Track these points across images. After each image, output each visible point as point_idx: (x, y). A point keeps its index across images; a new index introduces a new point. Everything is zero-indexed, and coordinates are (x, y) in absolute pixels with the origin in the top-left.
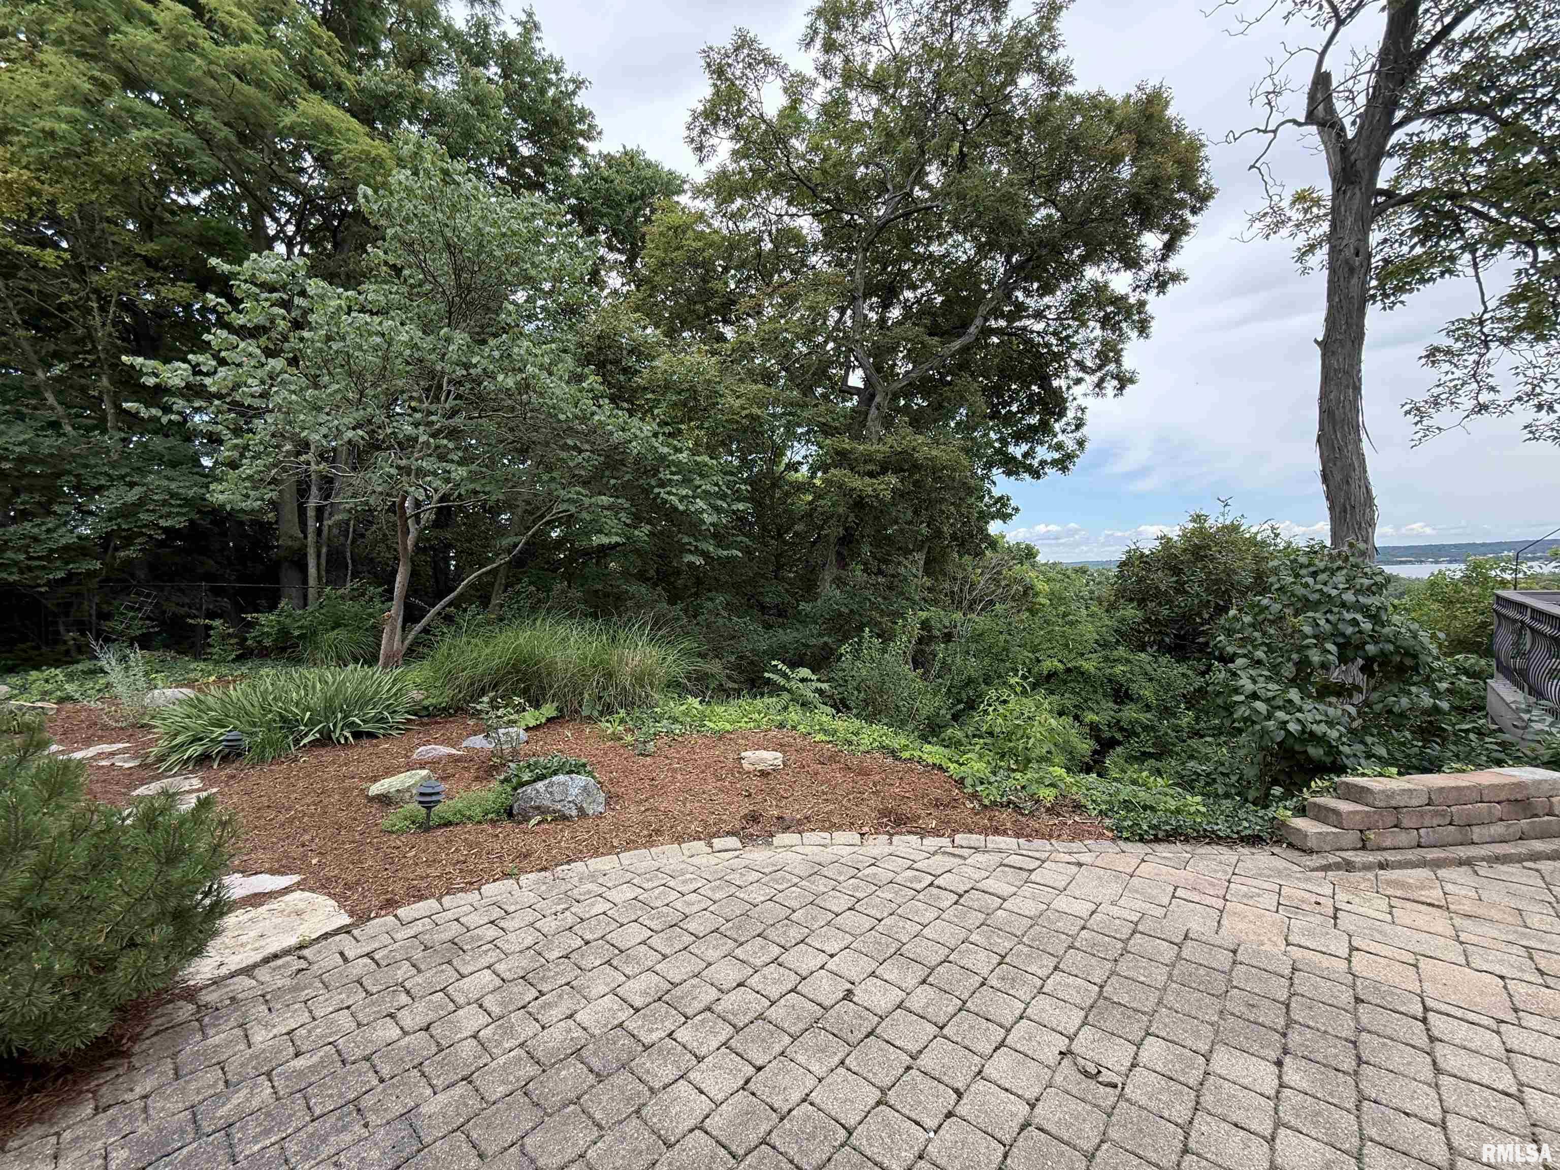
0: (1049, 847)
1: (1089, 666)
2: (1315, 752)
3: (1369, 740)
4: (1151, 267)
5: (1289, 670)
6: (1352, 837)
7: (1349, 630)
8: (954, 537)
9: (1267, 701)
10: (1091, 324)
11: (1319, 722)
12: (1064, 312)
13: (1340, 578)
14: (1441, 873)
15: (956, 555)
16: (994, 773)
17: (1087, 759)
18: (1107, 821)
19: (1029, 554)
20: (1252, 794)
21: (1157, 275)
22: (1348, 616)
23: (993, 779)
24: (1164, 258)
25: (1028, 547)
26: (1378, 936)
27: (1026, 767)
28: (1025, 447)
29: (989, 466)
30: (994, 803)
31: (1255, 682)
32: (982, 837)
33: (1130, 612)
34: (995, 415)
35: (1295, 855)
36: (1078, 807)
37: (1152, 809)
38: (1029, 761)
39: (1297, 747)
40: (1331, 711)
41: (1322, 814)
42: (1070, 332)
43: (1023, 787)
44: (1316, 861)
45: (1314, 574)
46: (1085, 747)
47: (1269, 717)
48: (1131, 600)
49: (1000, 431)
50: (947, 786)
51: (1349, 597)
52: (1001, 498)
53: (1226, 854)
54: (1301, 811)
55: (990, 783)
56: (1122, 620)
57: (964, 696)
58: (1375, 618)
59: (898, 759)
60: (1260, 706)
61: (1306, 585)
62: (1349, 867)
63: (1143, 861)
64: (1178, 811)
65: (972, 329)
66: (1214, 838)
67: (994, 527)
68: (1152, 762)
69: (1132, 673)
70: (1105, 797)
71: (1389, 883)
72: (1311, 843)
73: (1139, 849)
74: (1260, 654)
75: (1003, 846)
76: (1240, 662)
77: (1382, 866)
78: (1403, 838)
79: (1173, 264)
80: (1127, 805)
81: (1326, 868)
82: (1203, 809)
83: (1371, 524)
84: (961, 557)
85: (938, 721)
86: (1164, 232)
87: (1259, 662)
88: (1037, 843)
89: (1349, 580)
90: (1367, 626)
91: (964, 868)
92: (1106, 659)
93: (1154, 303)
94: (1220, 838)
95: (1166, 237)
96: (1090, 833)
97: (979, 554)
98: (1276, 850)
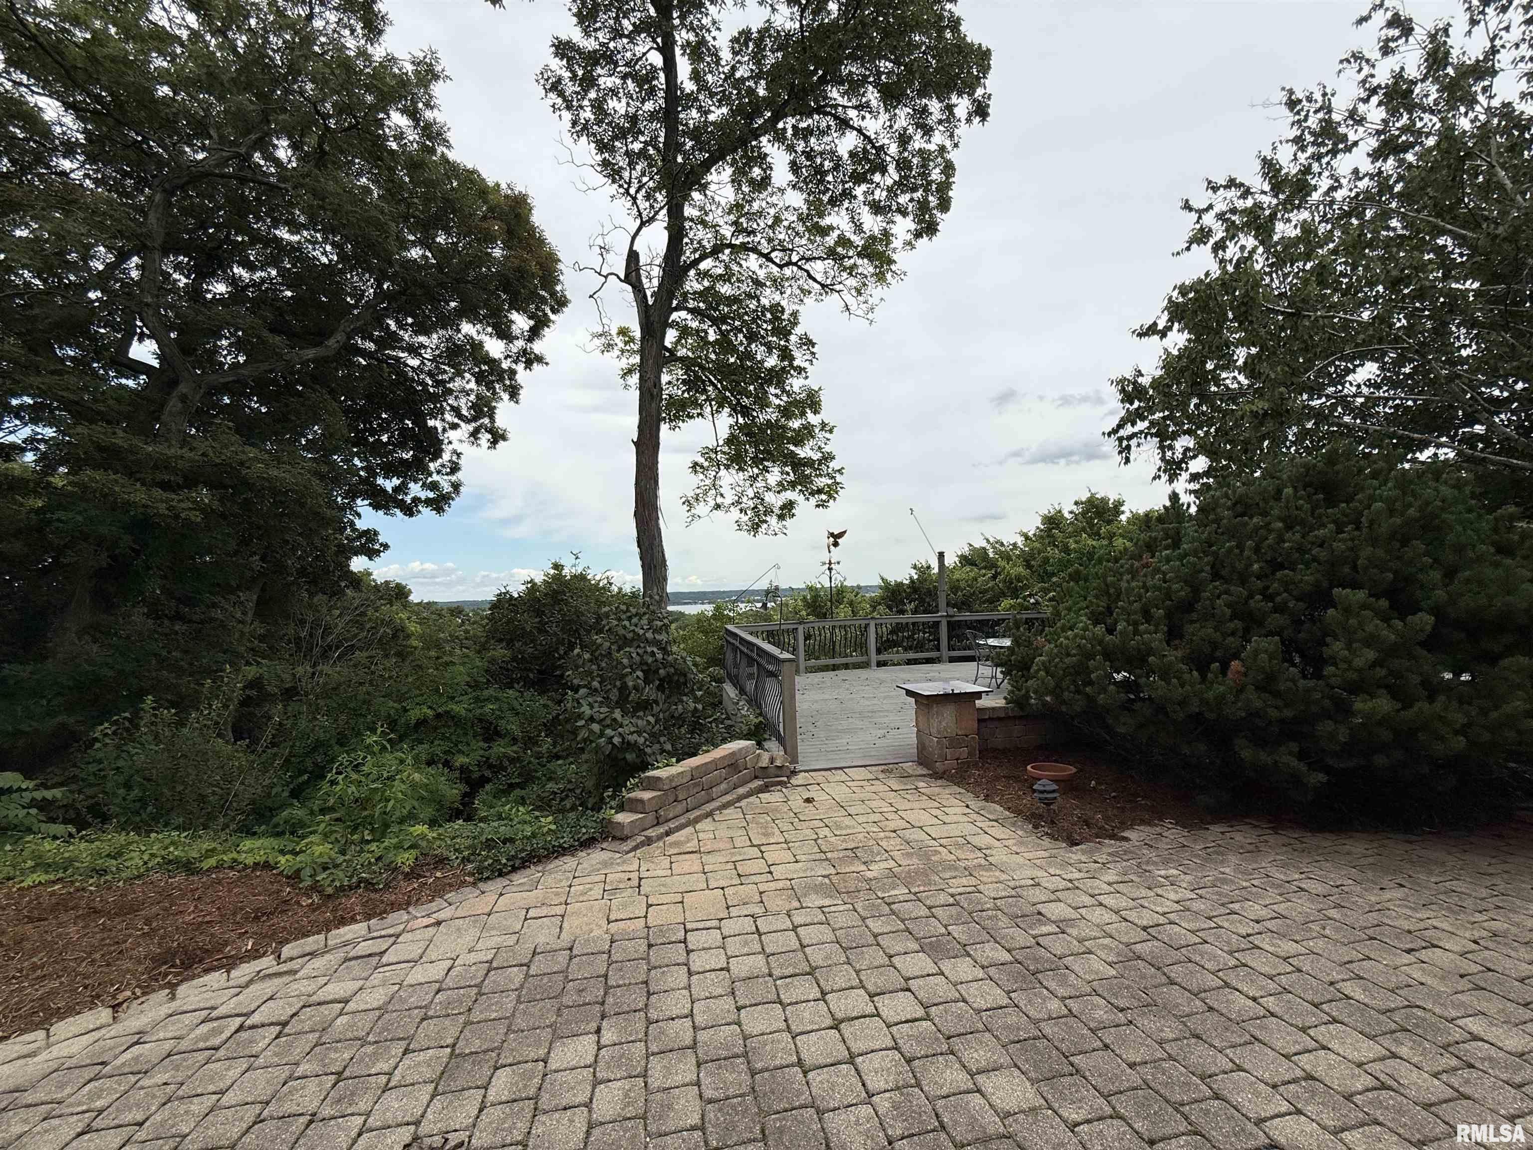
0: (406, 917)
1: (459, 709)
2: (630, 757)
3: (662, 739)
4: (520, 344)
5: (614, 695)
6: (651, 817)
7: (650, 660)
8: (302, 572)
9: (600, 722)
10: (467, 376)
11: (632, 733)
12: (440, 356)
13: (644, 621)
14: (698, 826)
15: (306, 594)
16: (343, 852)
17: (456, 805)
18: (470, 867)
19: (399, 593)
20: (591, 802)
21: (525, 351)
22: (649, 649)
23: (341, 859)
24: (530, 340)
25: (398, 586)
26: (663, 890)
27: (383, 835)
28: (396, 482)
29: (352, 495)
30: (341, 889)
31: (592, 707)
32: (322, 937)
33: (500, 652)
34: (360, 441)
35: (616, 845)
36: (441, 862)
37: (511, 840)
38: (386, 826)
39: (620, 756)
40: (640, 722)
41: (634, 806)
42: (445, 377)
43: (379, 859)
44: (631, 844)
45: (630, 619)
46: (453, 792)
47: (602, 735)
48: (500, 641)
49: (365, 459)
50: (276, 887)
51: (649, 635)
52: (368, 531)
53: (568, 862)
54: (621, 808)
55: (336, 866)
56: (492, 661)
57: (309, 764)
58: (664, 650)
59: (199, 872)
60: (596, 727)
61: (625, 627)
62: (649, 841)
63: (501, 895)
64: (534, 835)
65: (331, 342)
66: (560, 851)
67: (358, 564)
68: (518, 792)
69: (500, 709)
70: (469, 842)
71: (671, 845)
72: (626, 832)
73: (497, 884)
74: (595, 684)
75: (349, 936)
76: (582, 691)
77: (668, 834)
78: (680, 808)
79: (538, 347)
80: (489, 844)
81: (635, 848)
82: (553, 827)
83: (665, 579)
84: (312, 595)
85: (269, 803)
86: (530, 318)
87: (596, 690)
88: (393, 917)
89: (650, 622)
90: (659, 656)
91: (294, 986)
92: (477, 699)
93: (522, 375)
94: (564, 849)
95: (532, 323)
96: (451, 885)
97: (337, 593)
98: (604, 845)
